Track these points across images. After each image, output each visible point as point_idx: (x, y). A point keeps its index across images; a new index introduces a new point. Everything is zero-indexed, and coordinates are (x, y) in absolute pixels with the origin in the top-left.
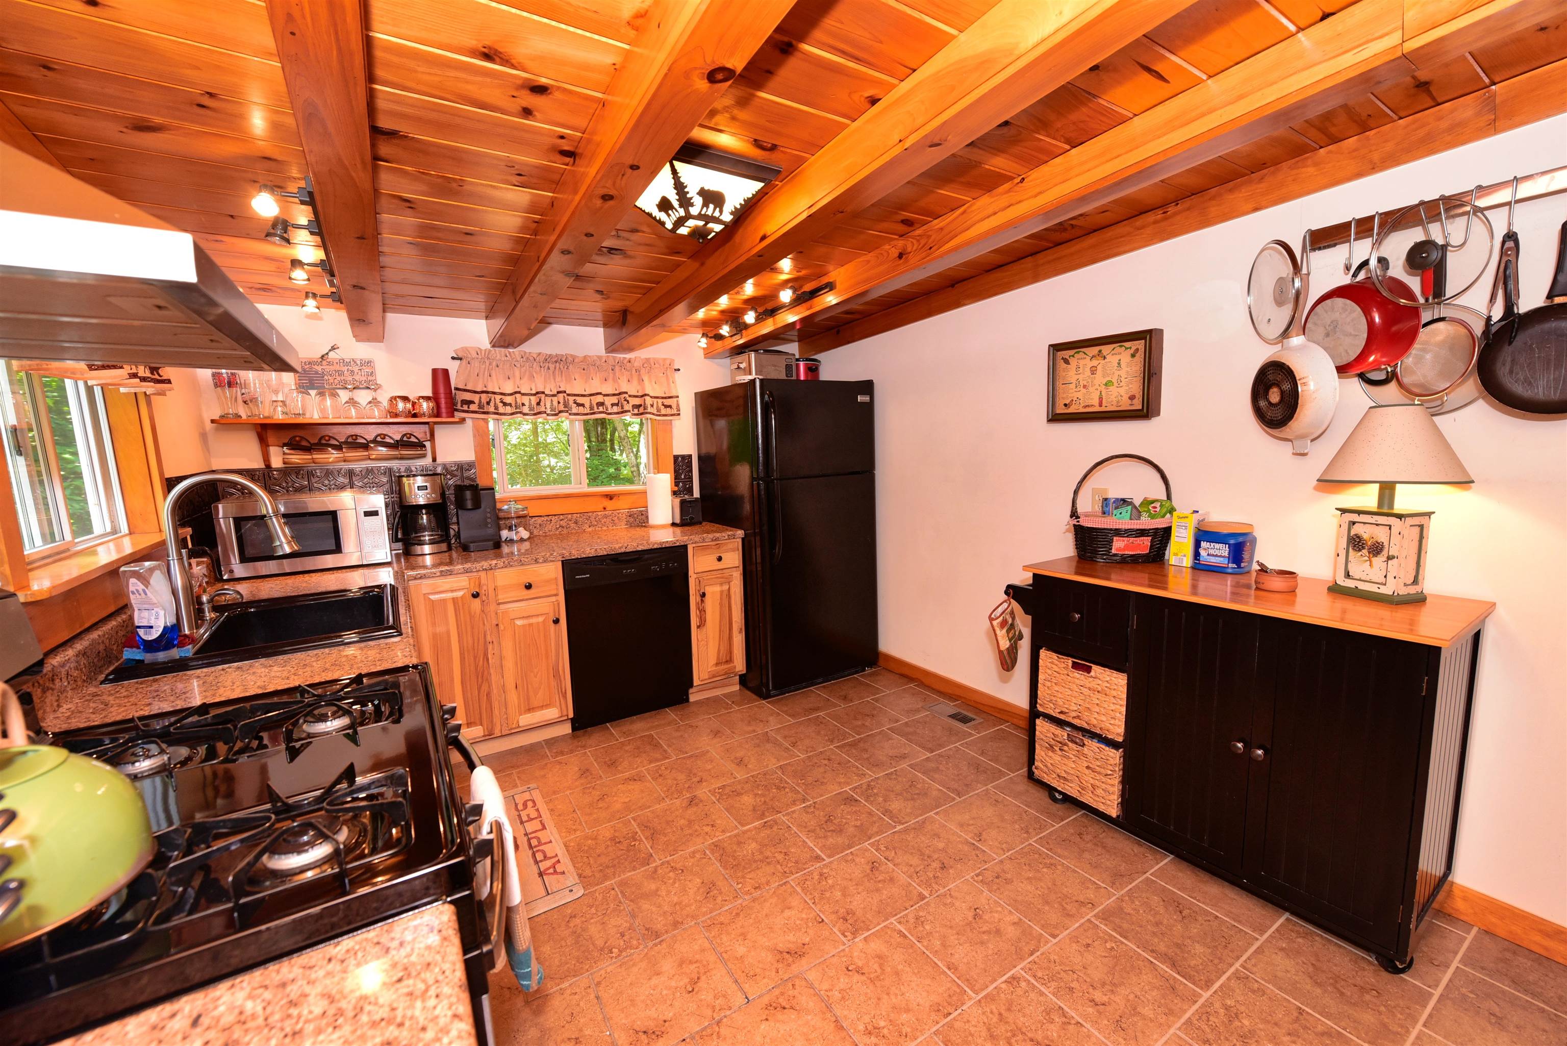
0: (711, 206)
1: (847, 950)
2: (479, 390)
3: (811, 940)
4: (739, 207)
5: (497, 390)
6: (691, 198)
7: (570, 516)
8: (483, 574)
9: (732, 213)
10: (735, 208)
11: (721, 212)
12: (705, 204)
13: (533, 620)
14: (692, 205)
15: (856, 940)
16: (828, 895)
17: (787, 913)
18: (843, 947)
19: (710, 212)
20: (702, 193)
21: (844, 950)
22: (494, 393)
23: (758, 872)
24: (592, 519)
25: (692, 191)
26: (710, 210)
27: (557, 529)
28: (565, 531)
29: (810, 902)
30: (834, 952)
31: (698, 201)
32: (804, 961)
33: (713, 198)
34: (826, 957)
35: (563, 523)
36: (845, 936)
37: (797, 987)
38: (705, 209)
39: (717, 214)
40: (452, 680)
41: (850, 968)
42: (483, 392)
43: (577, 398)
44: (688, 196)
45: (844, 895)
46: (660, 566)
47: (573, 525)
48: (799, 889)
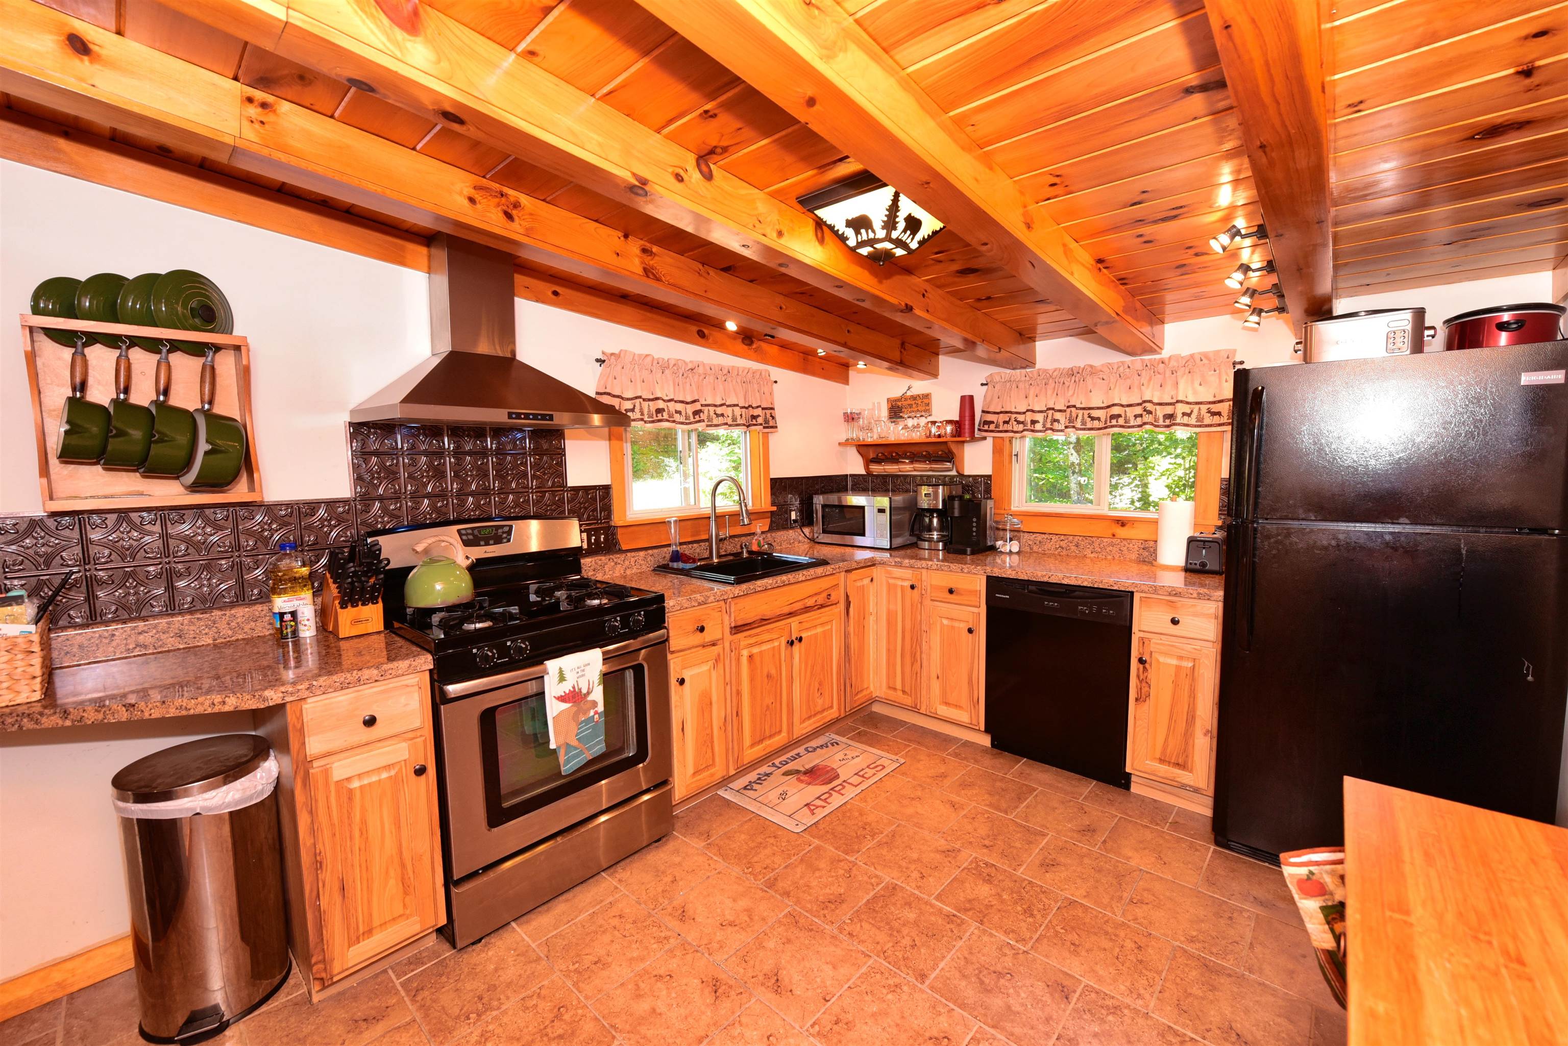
0: (863, 231)
1: (796, 1031)
2: (998, 411)
3: (799, 996)
4: (886, 219)
5: (1014, 410)
6: (843, 233)
7: (1071, 538)
8: (924, 572)
9: (883, 228)
10: (883, 221)
11: (874, 231)
12: (858, 233)
13: (956, 624)
14: (847, 239)
15: (811, 1039)
16: (868, 998)
17: (828, 969)
18: (798, 1027)
19: (865, 237)
20: (849, 224)
21: (794, 1028)
22: (1011, 412)
23: (874, 929)
24: (1096, 545)
25: (841, 227)
26: (864, 235)
27: (1057, 549)
28: (1064, 552)
29: (850, 983)
30: (789, 1019)
31: (850, 233)
32: (771, 995)
33: (860, 223)
34: (781, 1014)
35: (1063, 544)
36: (812, 1026)
37: (739, 996)
38: (859, 236)
39: (871, 235)
40: (896, 650)
41: (771, 1038)
42: (1001, 412)
43: (1091, 411)
44: (840, 233)
45: (874, 1015)
46: (1091, 608)
47: (1073, 548)
48: (864, 969)
